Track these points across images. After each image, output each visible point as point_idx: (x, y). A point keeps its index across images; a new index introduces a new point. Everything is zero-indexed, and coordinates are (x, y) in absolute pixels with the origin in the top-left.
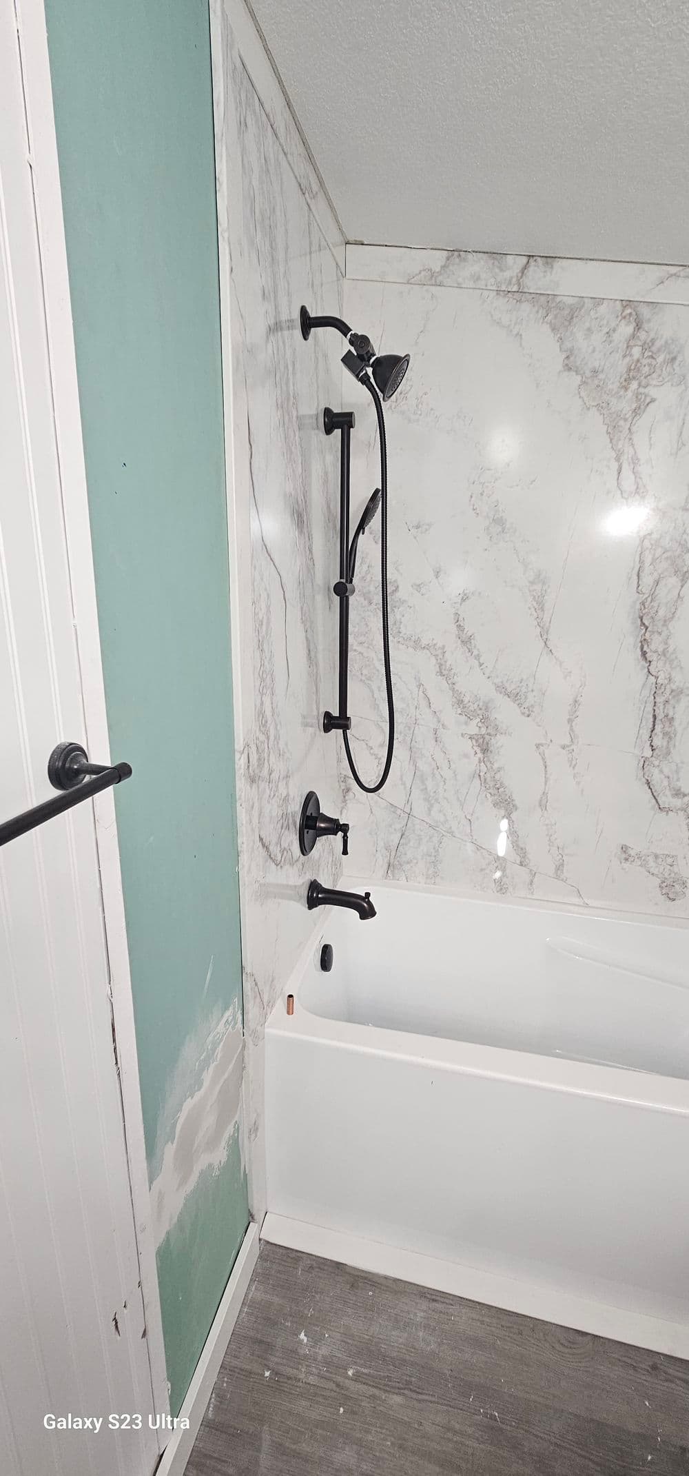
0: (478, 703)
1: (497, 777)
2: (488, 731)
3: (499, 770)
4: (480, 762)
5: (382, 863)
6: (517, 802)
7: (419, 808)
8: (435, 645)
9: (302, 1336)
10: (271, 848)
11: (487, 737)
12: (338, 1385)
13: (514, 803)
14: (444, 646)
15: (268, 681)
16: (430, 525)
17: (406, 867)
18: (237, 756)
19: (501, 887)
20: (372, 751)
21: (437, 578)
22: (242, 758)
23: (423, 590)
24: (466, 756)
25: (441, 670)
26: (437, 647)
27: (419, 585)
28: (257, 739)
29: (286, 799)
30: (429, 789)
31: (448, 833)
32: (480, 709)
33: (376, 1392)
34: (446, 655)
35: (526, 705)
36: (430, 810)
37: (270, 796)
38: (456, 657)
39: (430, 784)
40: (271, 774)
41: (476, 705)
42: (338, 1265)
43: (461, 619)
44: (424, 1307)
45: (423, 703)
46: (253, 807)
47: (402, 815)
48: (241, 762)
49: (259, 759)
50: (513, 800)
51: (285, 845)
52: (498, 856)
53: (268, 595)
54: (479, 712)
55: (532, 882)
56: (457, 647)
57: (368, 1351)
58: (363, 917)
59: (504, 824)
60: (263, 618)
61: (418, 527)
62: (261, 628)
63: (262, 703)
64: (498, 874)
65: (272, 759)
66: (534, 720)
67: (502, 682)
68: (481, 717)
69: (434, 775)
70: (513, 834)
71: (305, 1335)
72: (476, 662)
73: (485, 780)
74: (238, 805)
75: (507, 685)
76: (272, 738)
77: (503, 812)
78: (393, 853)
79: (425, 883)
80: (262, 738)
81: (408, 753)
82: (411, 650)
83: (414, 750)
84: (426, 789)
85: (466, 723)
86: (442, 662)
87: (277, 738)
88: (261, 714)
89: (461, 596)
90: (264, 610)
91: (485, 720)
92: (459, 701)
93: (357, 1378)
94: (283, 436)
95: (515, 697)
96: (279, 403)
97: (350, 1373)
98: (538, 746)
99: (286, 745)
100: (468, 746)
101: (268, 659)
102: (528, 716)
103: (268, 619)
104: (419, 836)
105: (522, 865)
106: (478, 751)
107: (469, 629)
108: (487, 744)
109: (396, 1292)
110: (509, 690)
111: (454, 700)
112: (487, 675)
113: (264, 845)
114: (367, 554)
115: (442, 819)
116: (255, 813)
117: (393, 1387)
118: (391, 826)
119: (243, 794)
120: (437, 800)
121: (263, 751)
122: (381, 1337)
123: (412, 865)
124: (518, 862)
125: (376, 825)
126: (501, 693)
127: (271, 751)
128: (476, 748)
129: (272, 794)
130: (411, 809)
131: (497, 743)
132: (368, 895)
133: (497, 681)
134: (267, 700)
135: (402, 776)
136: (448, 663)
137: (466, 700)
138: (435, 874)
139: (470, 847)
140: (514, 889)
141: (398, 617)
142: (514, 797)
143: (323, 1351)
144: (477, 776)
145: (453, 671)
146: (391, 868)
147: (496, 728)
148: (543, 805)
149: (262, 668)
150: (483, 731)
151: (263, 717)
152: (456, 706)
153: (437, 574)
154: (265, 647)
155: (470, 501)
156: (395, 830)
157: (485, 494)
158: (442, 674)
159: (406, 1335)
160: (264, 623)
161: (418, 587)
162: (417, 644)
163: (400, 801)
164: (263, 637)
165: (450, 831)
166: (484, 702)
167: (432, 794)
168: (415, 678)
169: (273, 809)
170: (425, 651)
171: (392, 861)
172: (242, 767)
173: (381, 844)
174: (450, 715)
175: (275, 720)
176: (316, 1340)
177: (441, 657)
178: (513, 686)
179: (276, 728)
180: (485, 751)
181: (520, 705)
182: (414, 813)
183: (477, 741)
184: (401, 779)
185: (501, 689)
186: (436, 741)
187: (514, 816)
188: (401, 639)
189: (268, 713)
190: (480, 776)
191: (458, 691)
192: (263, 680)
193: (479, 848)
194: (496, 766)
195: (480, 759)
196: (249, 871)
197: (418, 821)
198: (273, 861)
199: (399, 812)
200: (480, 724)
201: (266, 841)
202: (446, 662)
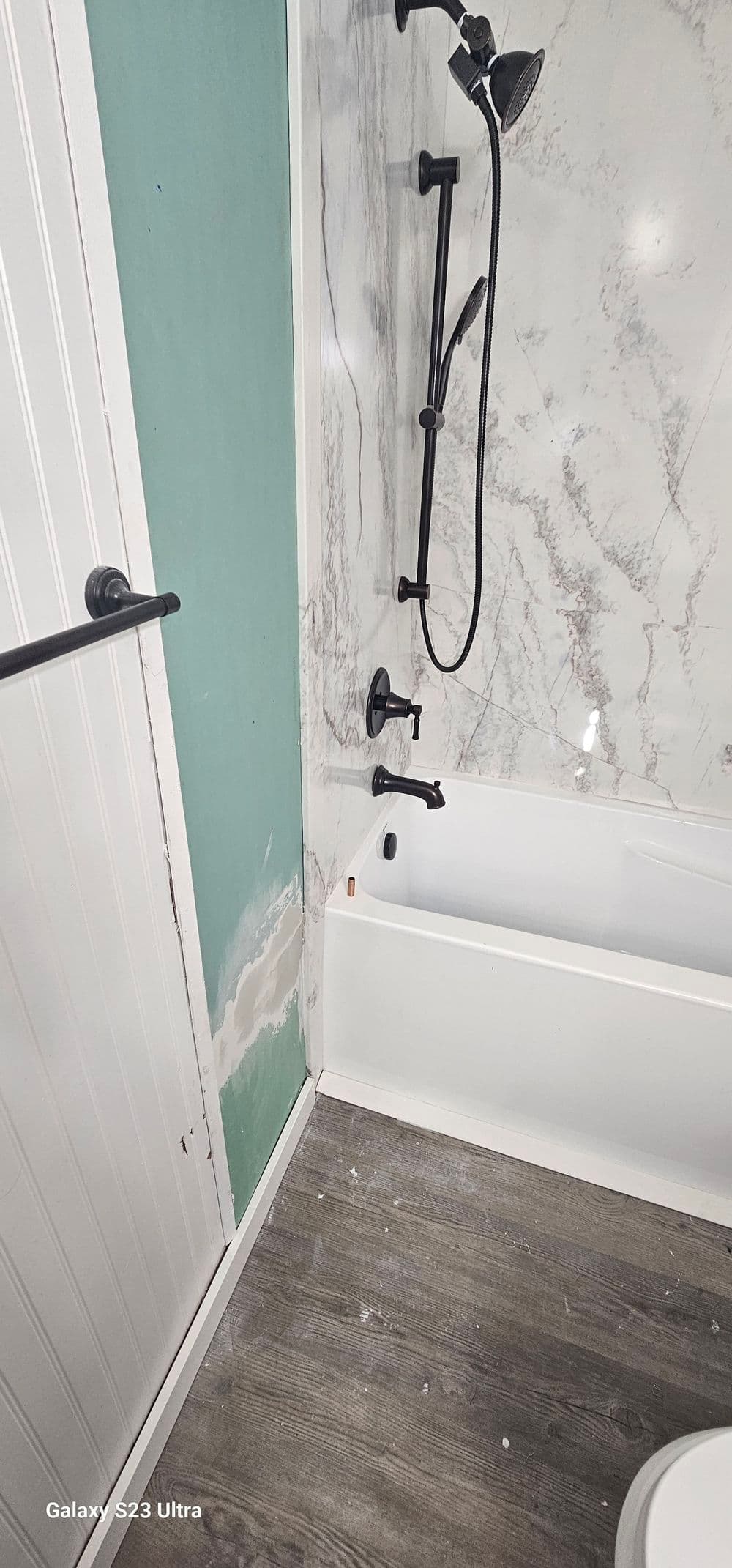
0: (579, 573)
1: (593, 661)
2: (589, 607)
3: (597, 653)
4: (574, 644)
5: (454, 754)
6: (612, 692)
7: (500, 697)
8: (536, 498)
9: (353, 1171)
10: (336, 724)
11: (587, 614)
12: (384, 1211)
13: (609, 693)
14: (547, 500)
15: (338, 527)
16: (545, 333)
17: (480, 759)
18: (301, 613)
19: (583, 786)
20: (451, 628)
21: (547, 407)
22: (307, 617)
23: (528, 425)
24: (559, 636)
25: (540, 529)
26: (538, 500)
27: (524, 417)
28: (324, 596)
29: (353, 673)
30: (512, 674)
31: (530, 723)
32: (583, 580)
33: (419, 1220)
34: (548, 510)
35: (639, 576)
36: (511, 697)
37: (336, 666)
38: (560, 511)
39: (514, 669)
40: (338, 641)
41: (577, 576)
42: (389, 1119)
43: (571, 463)
44: (468, 1160)
45: (516, 570)
46: (317, 675)
47: (480, 702)
48: (305, 621)
49: (325, 621)
50: (608, 690)
51: (351, 723)
52: (583, 751)
53: (340, 414)
54: (581, 584)
55: (618, 780)
56: (562, 501)
57: (415, 1188)
58: (430, 807)
59: (594, 717)
60: (334, 444)
61: (529, 336)
62: (332, 458)
63: (330, 553)
64: (581, 771)
65: (340, 622)
66: (645, 595)
67: (613, 546)
68: (582, 590)
69: (519, 657)
70: (603, 727)
71: (356, 1171)
72: (585, 520)
73: (579, 665)
74: (301, 671)
75: (619, 550)
76: (340, 598)
77: (594, 703)
78: (467, 743)
79: (500, 777)
80: (329, 596)
81: (492, 631)
82: (506, 503)
83: (499, 627)
84: (509, 673)
85: (564, 597)
86: (543, 520)
87: (346, 599)
88: (328, 566)
89: (574, 433)
90: (335, 432)
91: (586, 594)
92: (558, 569)
93: (401, 1207)
94: (365, 183)
95: (626, 566)
96: (362, 131)
97: (396, 1203)
98: (645, 627)
99: (356, 609)
100: (563, 624)
101: (338, 498)
102: (639, 590)
103: (340, 446)
104: (498, 725)
105: (608, 762)
106: (574, 631)
107: (580, 479)
108: (586, 622)
109: (441, 1145)
110: (620, 557)
111: (553, 568)
112: (596, 537)
113: (328, 721)
114: (463, 374)
115: (525, 708)
116: (320, 682)
117: (433, 1217)
118: (466, 713)
119: (307, 659)
120: (520, 686)
121: (330, 612)
122: (426, 1178)
123: (486, 756)
124: (605, 759)
125: (451, 712)
126: (610, 561)
127: (340, 616)
128: (572, 627)
129: (339, 665)
130: (491, 696)
131: (597, 622)
132: (437, 783)
133: (608, 545)
134: (336, 550)
135: (483, 658)
136: (549, 524)
137: (566, 569)
138: (511, 768)
139: (552, 740)
140: (596, 788)
141: (494, 460)
142: (610, 686)
143: (372, 1184)
144: (569, 660)
145: (554, 532)
146: (464, 759)
147: (599, 603)
148: (641, 696)
149: (331, 509)
150: (583, 607)
151: (331, 571)
152: (554, 575)
153: (548, 402)
154: (336, 484)
155: (601, 296)
156: (471, 718)
157: (620, 289)
158: (541, 536)
159: (448, 1179)
160: (335, 451)
161: (522, 420)
162: (515, 497)
163: (478, 686)
164: (333, 470)
165: (531, 722)
166: (588, 571)
167: (516, 679)
168: (508, 540)
169: (339, 685)
170: (524, 505)
171: (465, 752)
172: (307, 626)
173: (455, 733)
174: (546, 585)
175: (344, 578)
176: (366, 1175)
177: (543, 514)
178: (626, 553)
179: (345, 587)
180: (583, 628)
181: (630, 578)
182: (494, 700)
183: (574, 619)
184: (483, 661)
185: (611, 555)
186: (527, 617)
187: (606, 709)
188: (495, 490)
189: (337, 568)
190: (573, 660)
191: (558, 557)
192: (332, 525)
193: (563, 741)
194: (592, 649)
195: (575, 640)
196: (312, 745)
197: (497, 710)
198: (338, 740)
199: (477, 698)
200: (580, 599)
201: (331, 716)
202: (547, 520)
